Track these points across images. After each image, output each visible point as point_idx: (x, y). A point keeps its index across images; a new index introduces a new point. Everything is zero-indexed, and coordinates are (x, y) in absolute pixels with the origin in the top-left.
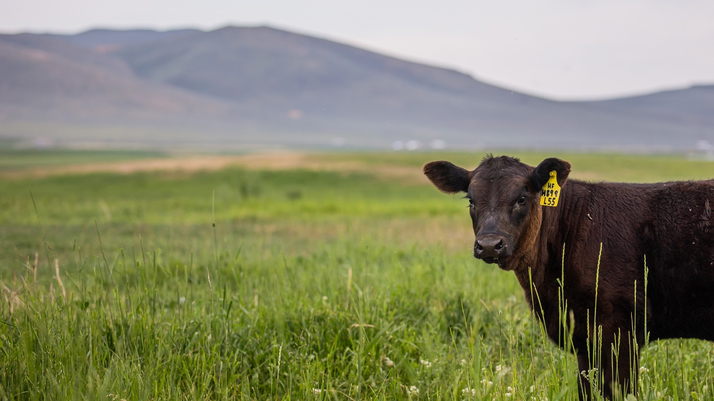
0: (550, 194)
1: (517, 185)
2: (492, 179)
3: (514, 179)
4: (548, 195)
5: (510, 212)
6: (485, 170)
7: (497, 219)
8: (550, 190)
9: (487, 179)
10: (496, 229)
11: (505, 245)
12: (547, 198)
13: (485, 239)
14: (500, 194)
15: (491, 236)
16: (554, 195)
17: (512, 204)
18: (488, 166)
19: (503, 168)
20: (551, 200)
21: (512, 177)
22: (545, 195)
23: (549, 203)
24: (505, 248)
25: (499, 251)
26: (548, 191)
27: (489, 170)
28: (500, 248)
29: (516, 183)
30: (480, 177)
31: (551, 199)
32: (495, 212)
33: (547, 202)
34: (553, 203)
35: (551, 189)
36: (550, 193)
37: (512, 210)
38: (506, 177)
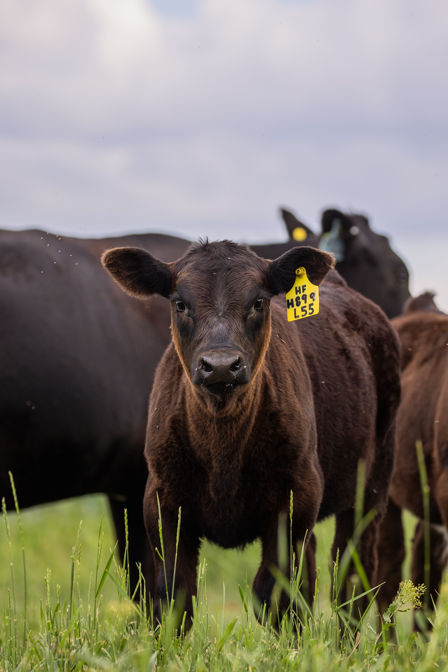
0: (302, 302)
1: (254, 280)
2: (215, 270)
3: (247, 272)
4: (298, 304)
5: (244, 319)
6: (202, 259)
7: (228, 327)
8: (300, 295)
9: (207, 270)
10: (229, 341)
11: (243, 365)
12: (299, 309)
13: (216, 355)
14: (230, 293)
15: (224, 351)
16: (309, 301)
17: (248, 308)
18: (205, 253)
19: (229, 256)
20: (307, 309)
21: (244, 268)
22: (293, 306)
23: (304, 313)
24: (244, 370)
25: (235, 374)
26: (298, 298)
27: (208, 258)
28: (237, 369)
29: (252, 277)
30: (196, 268)
31: (305, 307)
32: (225, 318)
33: (300, 313)
34: (311, 311)
35: (302, 294)
36: (301, 300)
37: (247, 317)
38: (236, 268)
